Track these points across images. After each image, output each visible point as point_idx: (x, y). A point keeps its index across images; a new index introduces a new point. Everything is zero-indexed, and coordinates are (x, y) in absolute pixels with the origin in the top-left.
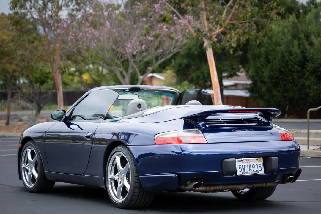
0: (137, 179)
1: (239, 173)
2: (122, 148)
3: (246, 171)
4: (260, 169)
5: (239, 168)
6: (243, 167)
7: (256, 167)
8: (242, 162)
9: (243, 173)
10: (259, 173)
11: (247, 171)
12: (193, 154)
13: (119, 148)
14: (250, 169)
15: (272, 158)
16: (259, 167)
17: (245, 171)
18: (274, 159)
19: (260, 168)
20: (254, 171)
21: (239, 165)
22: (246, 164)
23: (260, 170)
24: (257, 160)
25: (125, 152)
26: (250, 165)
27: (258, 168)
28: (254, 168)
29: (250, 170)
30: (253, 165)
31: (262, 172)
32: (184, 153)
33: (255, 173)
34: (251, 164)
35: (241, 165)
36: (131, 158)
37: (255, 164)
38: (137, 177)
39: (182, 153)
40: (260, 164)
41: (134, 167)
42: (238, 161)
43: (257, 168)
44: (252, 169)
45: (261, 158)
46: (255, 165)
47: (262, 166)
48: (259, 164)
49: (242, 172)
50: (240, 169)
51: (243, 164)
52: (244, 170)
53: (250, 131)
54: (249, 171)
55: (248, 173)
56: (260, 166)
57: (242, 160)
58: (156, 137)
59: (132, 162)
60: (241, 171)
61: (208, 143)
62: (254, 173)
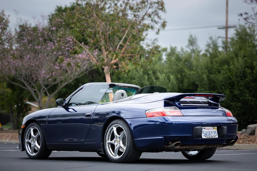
0: (132, 141)
1: (203, 137)
2: (119, 121)
3: (207, 136)
4: (215, 134)
5: (203, 133)
6: (206, 133)
7: (213, 133)
8: (204, 129)
10: (215, 137)
12: (173, 123)
13: (116, 121)
14: (210, 134)
15: (223, 127)
18: (225, 127)
21: (203, 131)
22: (207, 131)
24: (214, 128)
25: (122, 124)
28: (212, 133)
31: (217, 137)
32: (168, 122)
33: (213, 137)
34: (210, 131)
36: (127, 127)
37: (213, 131)
38: (132, 140)
39: (166, 122)
40: (216, 131)
41: (130, 133)
43: (214, 133)
44: (211, 134)
45: (216, 127)
47: (216, 132)
48: (215, 131)
49: (205, 136)
51: (206, 131)
53: (208, 109)
54: (209, 136)
55: (209, 137)
57: (205, 128)
58: (146, 112)
59: (128, 130)
61: (183, 116)
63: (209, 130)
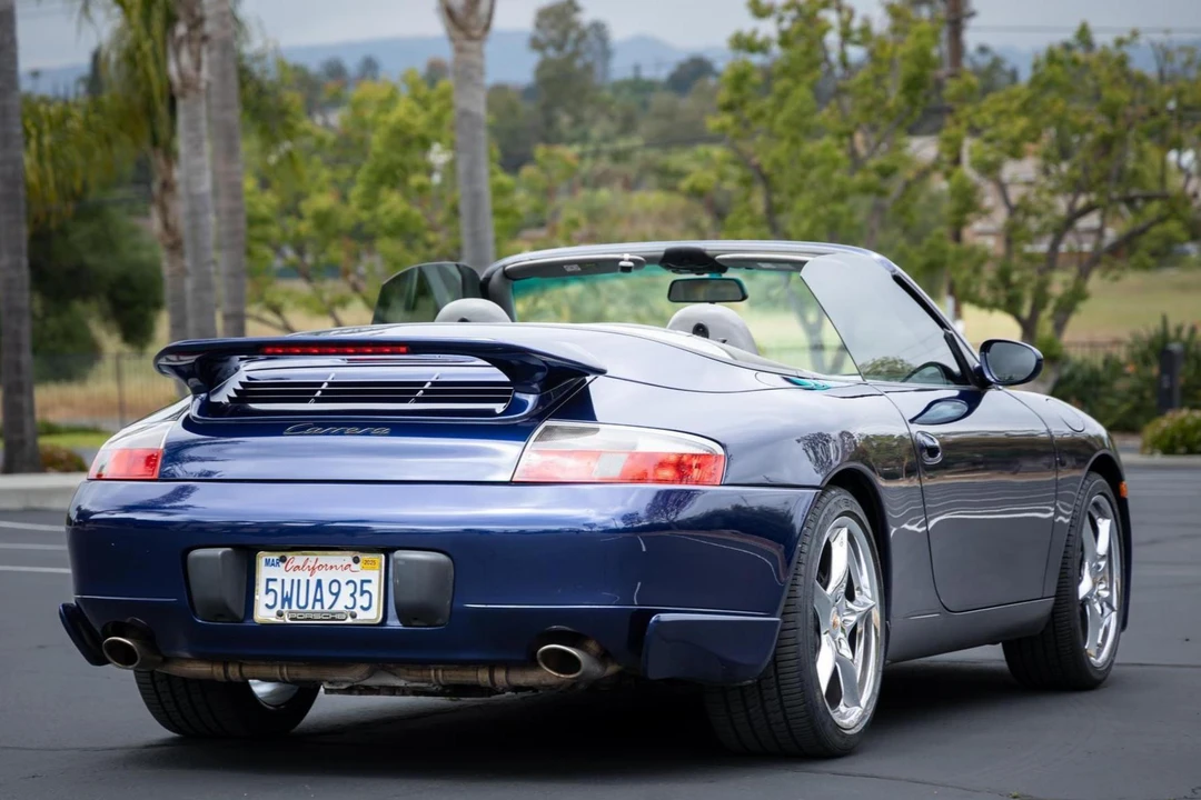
1: (264, 613)
3: (294, 607)
4: (363, 601)
5: (268, 591)
6: (287, 588)
7: (347, 590)
8: (283, 565)
9: (280, 614)
10: (357, 621)
11: (302, 603)
14: (315, 600)
16: (363, 592)
17: (290, 606)
19: (366, 596)
20: (334, 609)
21: (268, 580)
22: (303, 576)
23: (366, 605)
24: (356, 560)
26: (319, 583)
27: (357, 595)
28: (337, 595)
29: (318, 605)
30: (335, 581)
31: (373, 617)
34: (327, 577)
35: (275, 580)
37: (343, 577)
40: (369, 581)
42: (267, 562)
43: (352, 595)
44: (328, 599)
45: (375, 554)
46: (343, 584)
47: (376, 587)
48: (363, 582)
49: (278, 607)
50: (272, 594)
51: (288, 577)
52: (287, 600)
54: (309, 608)
56: (366, 587)
57: (283, 559)
60: (271, 604)
62: (333, 619)
63: (319, 575)
